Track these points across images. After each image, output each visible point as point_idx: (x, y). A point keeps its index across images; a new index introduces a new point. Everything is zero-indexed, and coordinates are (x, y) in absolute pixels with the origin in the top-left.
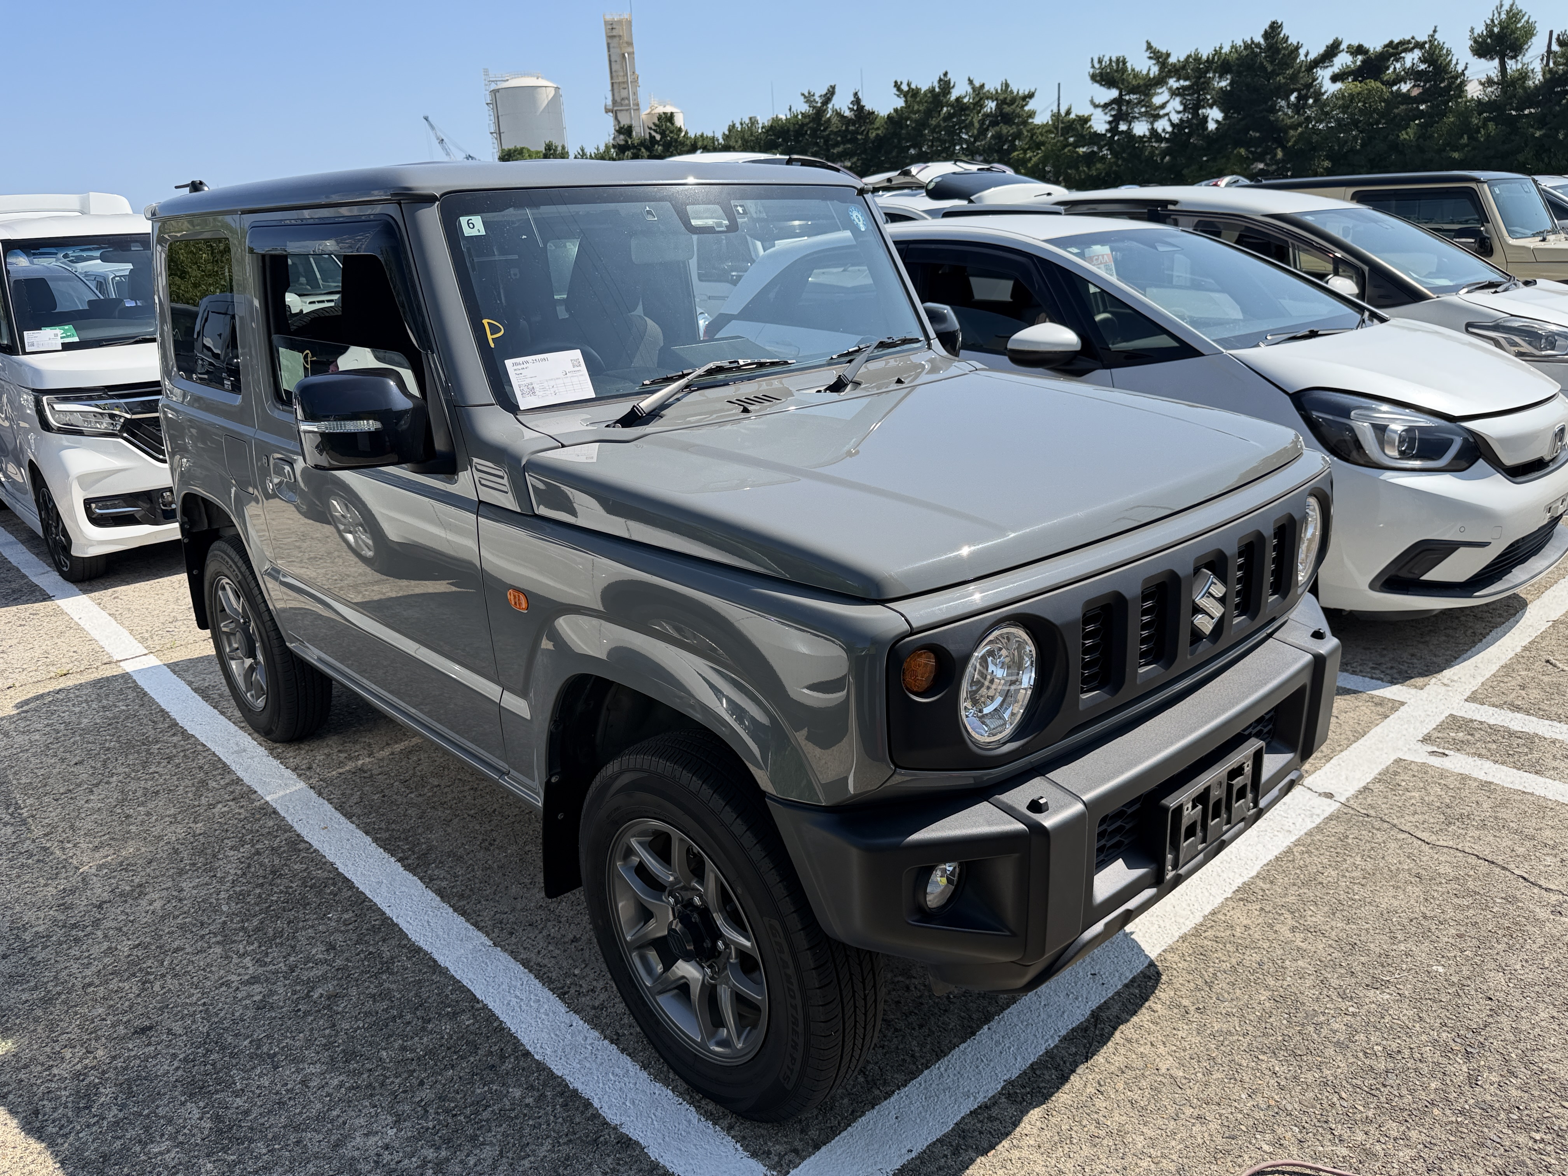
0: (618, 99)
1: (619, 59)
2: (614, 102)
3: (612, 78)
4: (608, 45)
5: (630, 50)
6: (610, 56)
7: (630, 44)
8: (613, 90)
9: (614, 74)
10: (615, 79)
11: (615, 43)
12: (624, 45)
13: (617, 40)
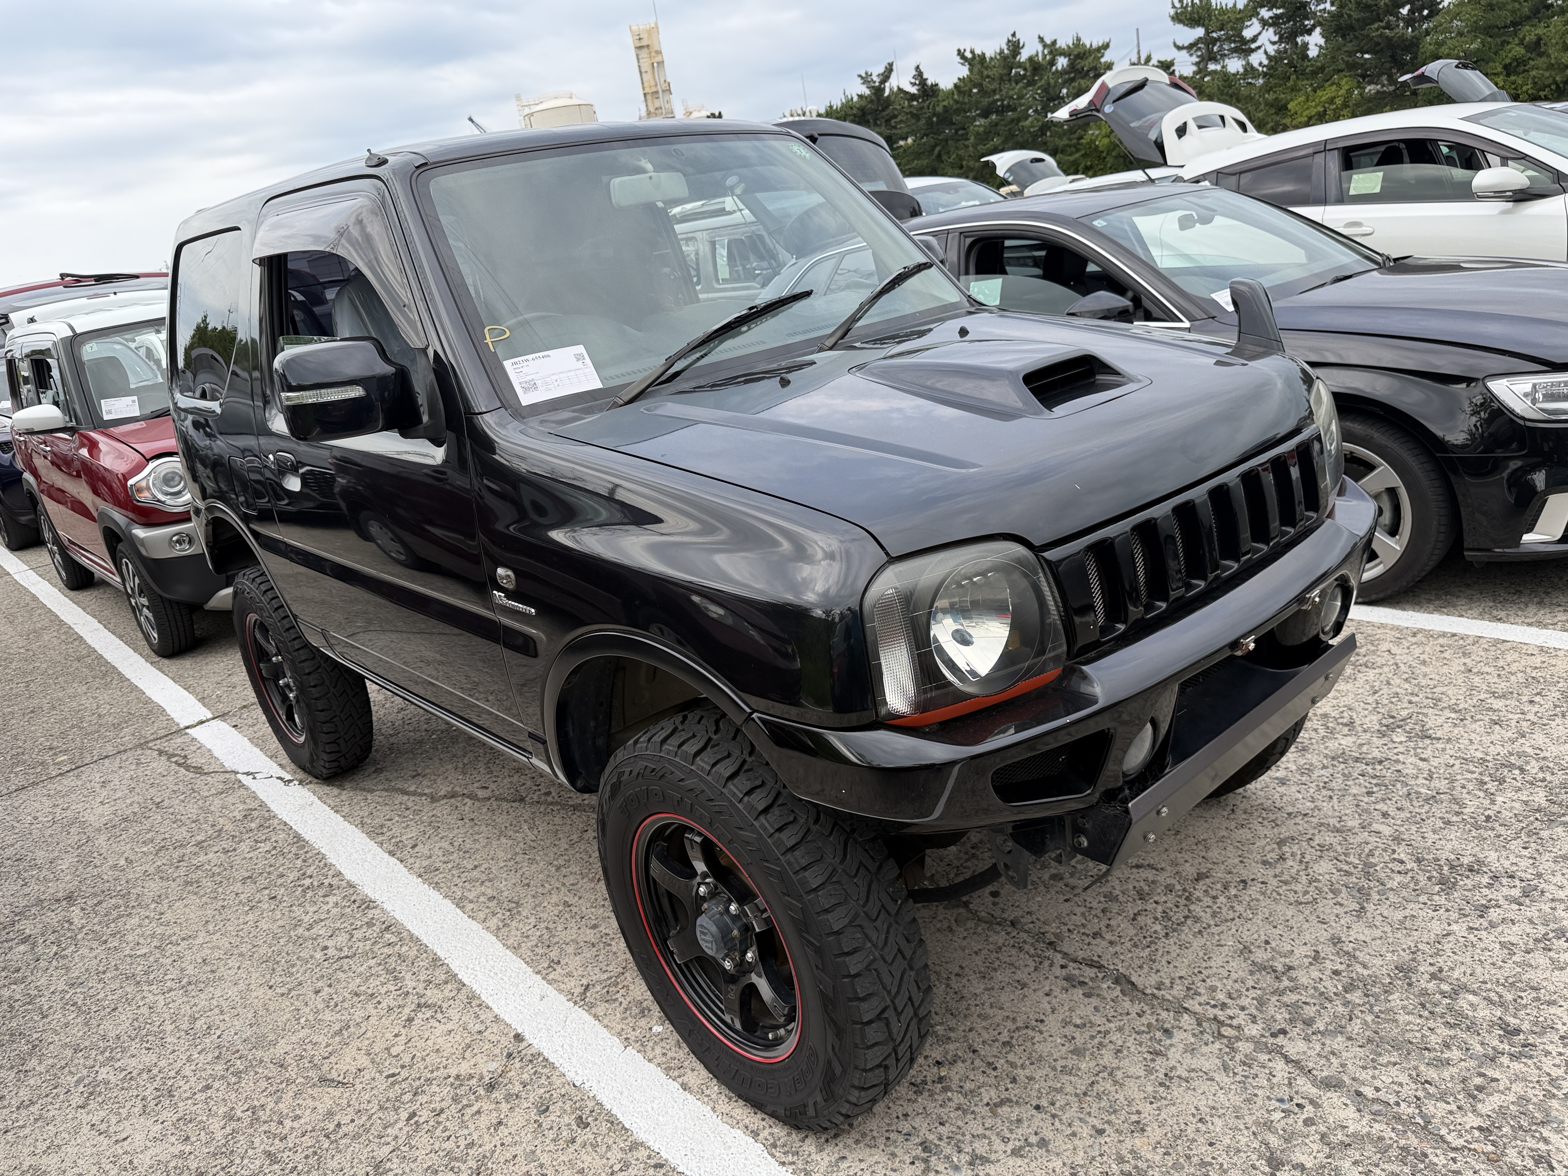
0: (652, 109)
1: (649, 70)
2: (649, 113)
3: (644, 89)
4: (637, 56)
5: (659, 59)
6: (640, 68)
7: (659, 52)
8: (646, 100)
9: (646, 84)
10: (647, 90)
11: (644, 53)
12: (653, 54)
13: (646, 50)
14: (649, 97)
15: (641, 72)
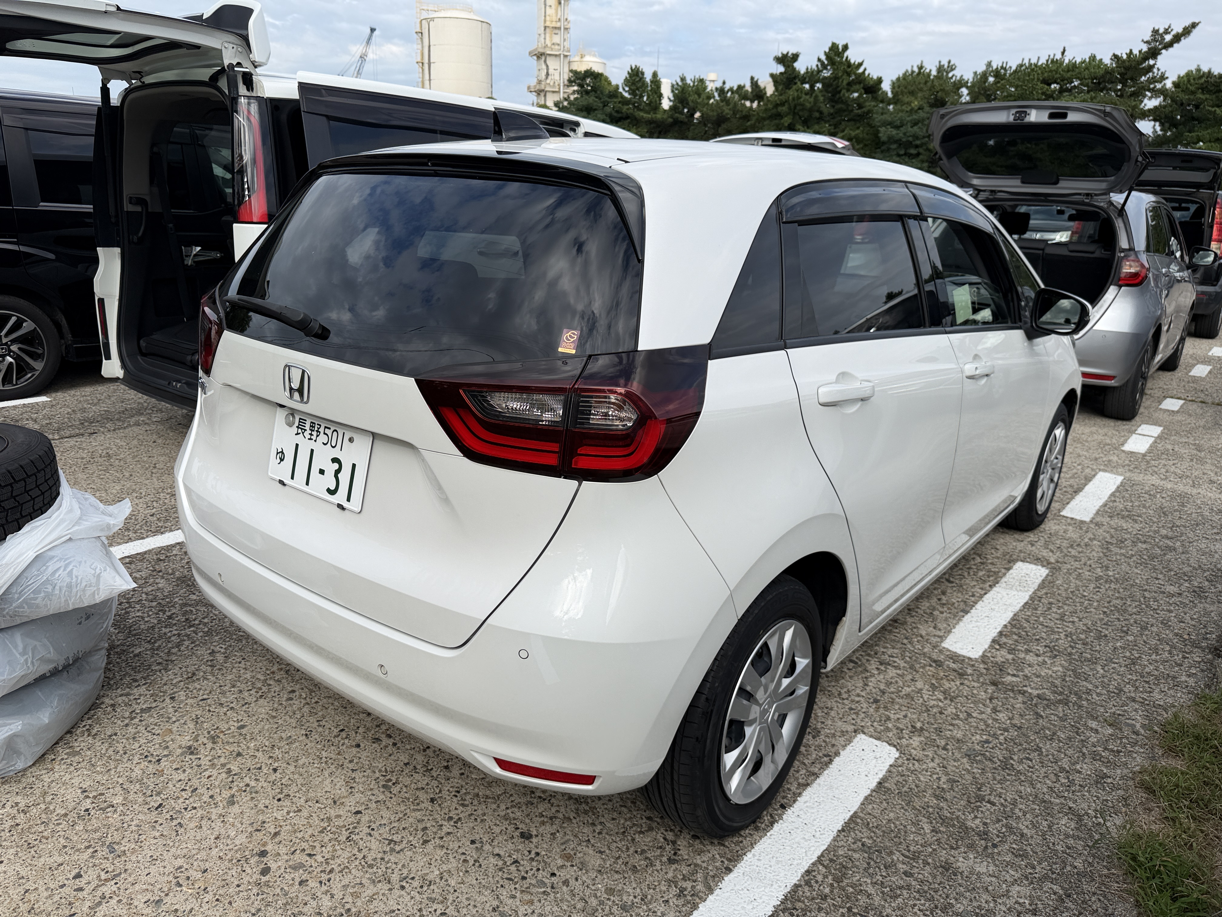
0: (549, 43)
1: (554, 4)
2: (545, 47)
3: (545, 21)
8: (545, 34)
9: (548, 18)
10: (548, 24)
14: (547, 30)
15: (545, 5)
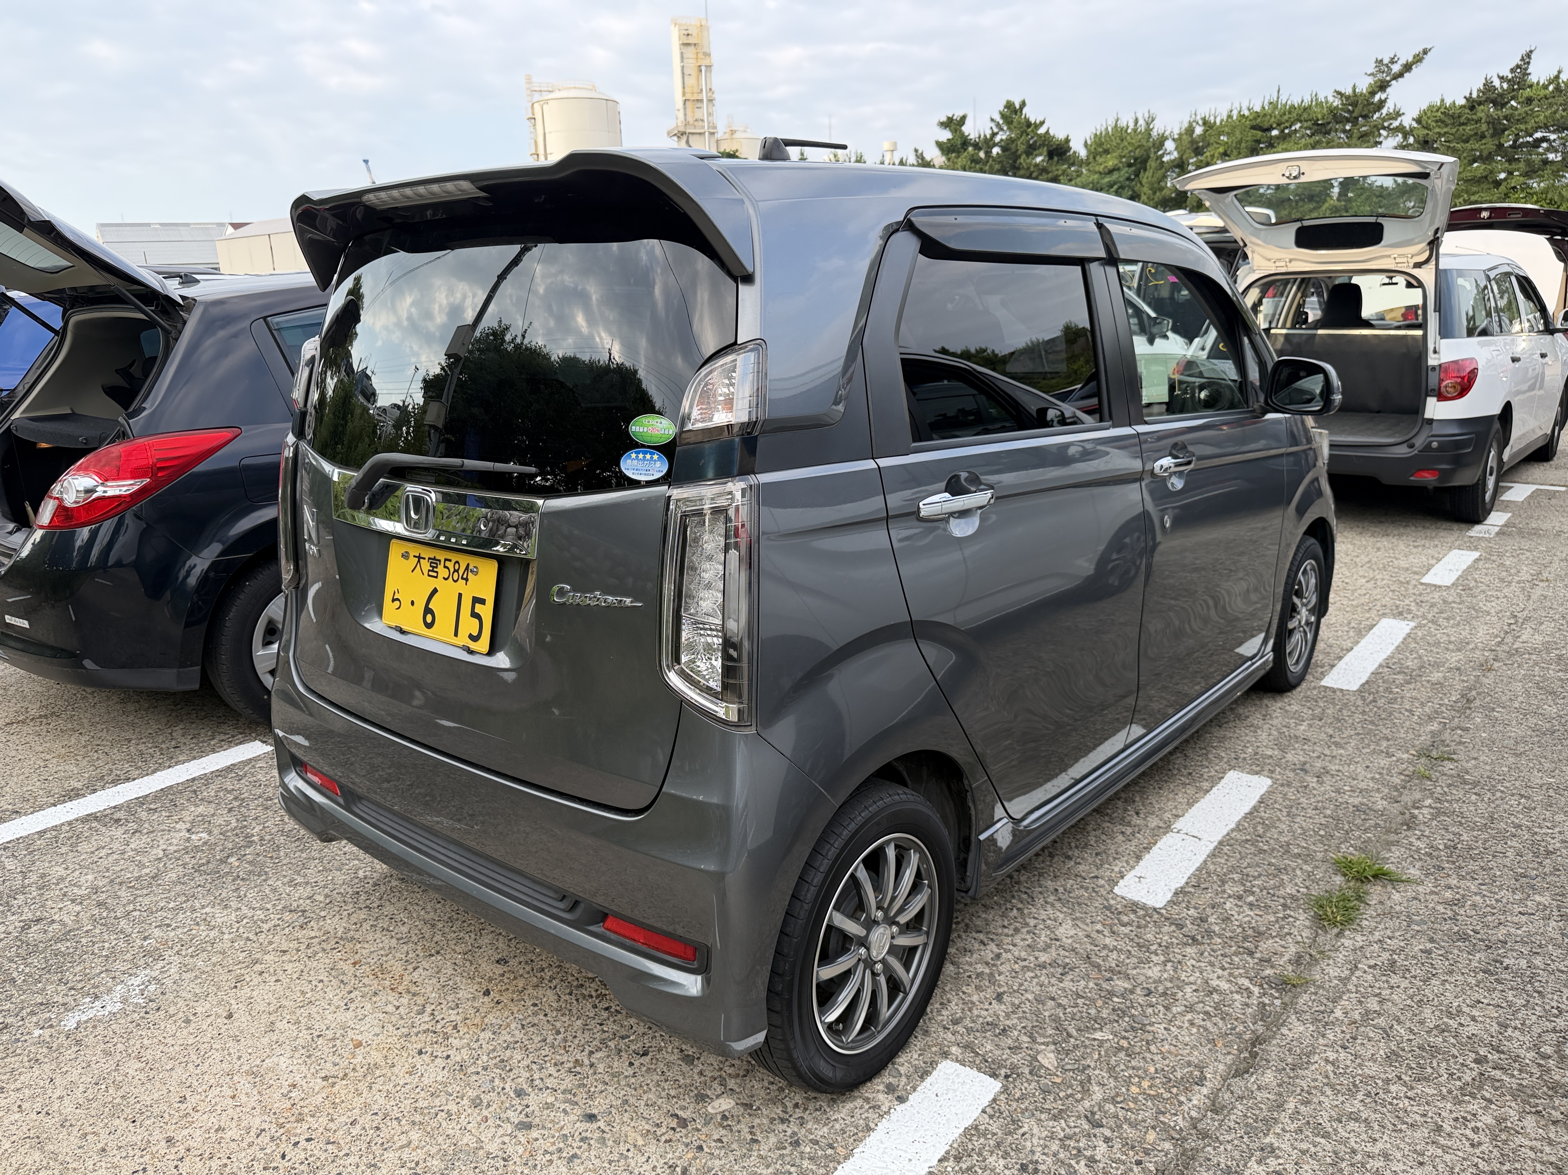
0: (691, 120)
1: (694, 72)
2: (687, 124)
3: (684, 94)
4: (682, 53)
5: (706, 62)
6: (683, 67)
7: (707, 55)
8: (685, 109)
9: (687, 90)
10: (688, 96)
11: (690, 52)
12: (700, 55)
13: (692, 48)
14: (689, 104)
15: (683, 74)
